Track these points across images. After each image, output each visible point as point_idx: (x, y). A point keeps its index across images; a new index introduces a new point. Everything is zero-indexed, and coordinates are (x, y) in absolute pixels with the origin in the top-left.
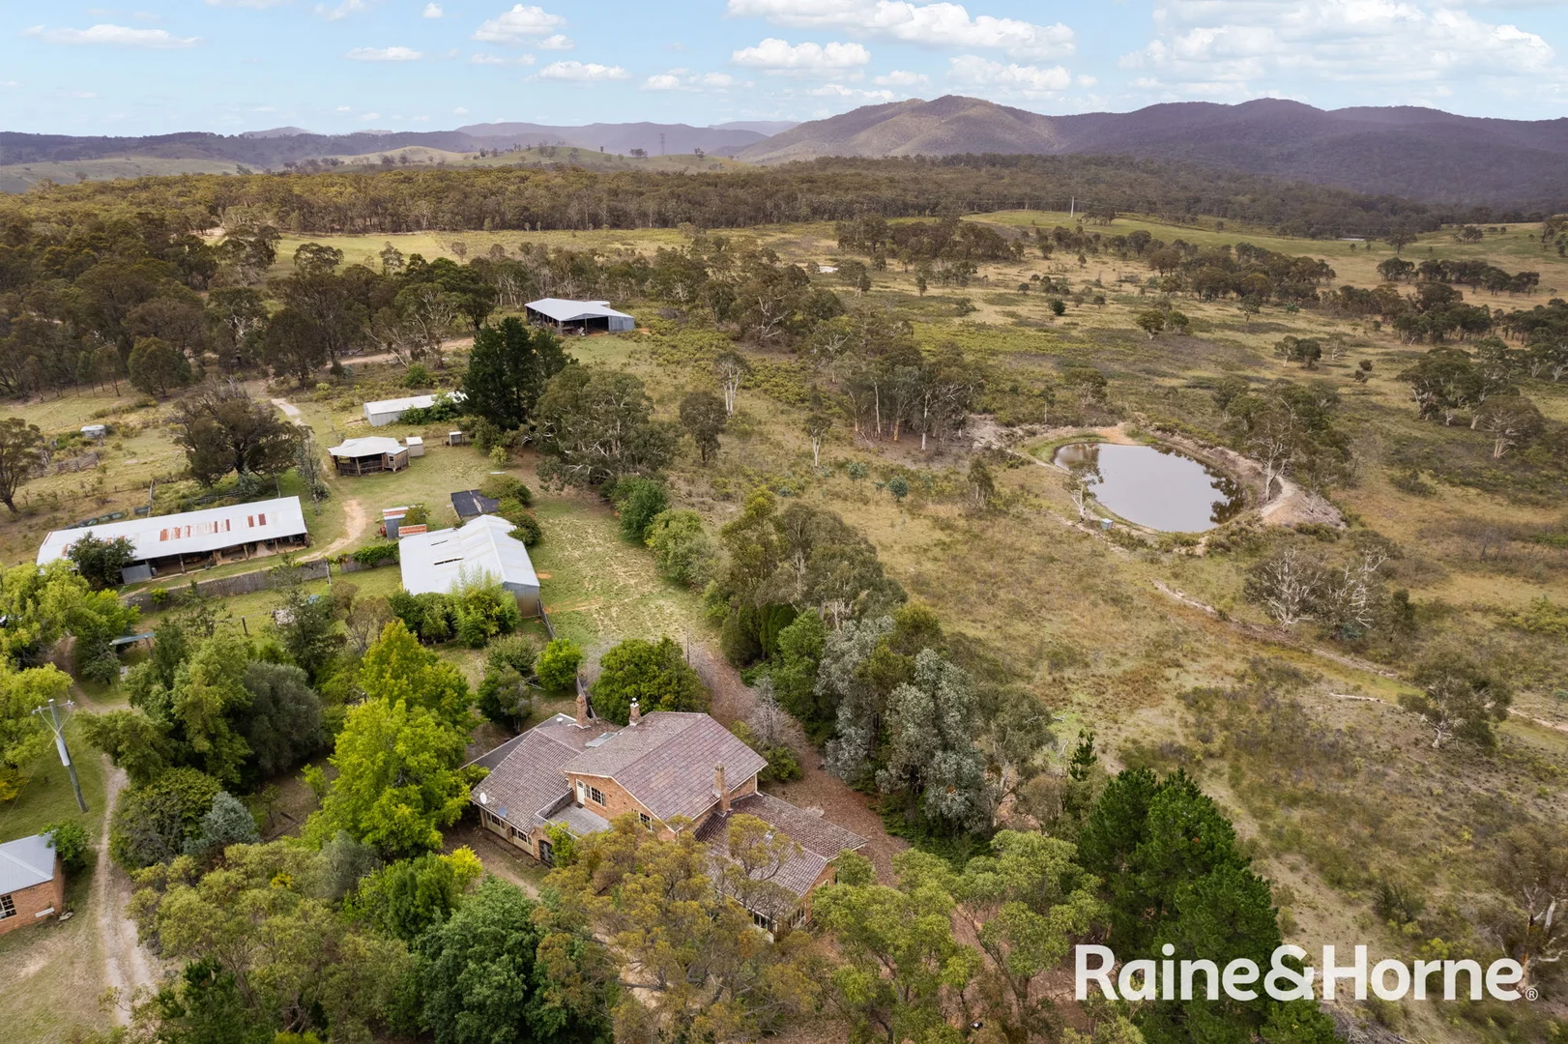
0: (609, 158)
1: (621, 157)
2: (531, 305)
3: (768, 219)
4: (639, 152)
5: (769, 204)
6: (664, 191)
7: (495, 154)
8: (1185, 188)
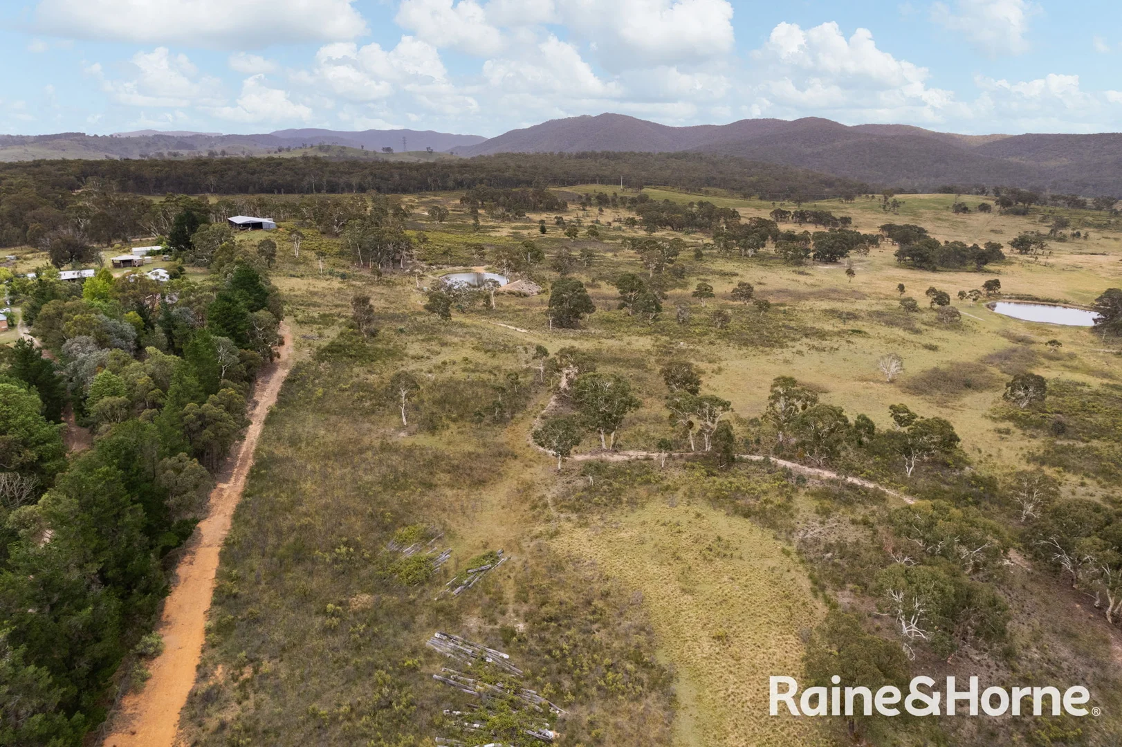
0: (366, 153)
1: (375, 153)
2: (230, 219)
3: (428, 188)
4: (388, 149)
5: (429, 180)
6: (367, 171)
7: (288, 150)
8: (721, 172)
